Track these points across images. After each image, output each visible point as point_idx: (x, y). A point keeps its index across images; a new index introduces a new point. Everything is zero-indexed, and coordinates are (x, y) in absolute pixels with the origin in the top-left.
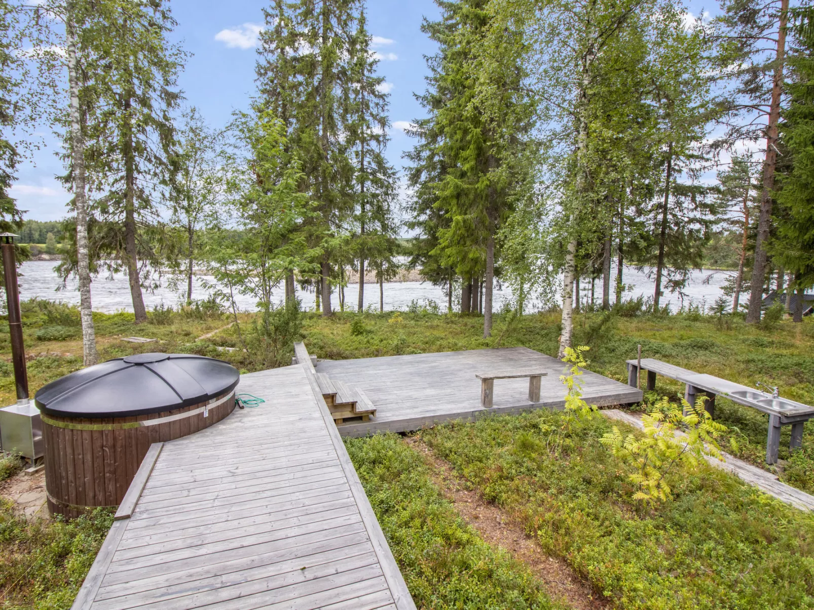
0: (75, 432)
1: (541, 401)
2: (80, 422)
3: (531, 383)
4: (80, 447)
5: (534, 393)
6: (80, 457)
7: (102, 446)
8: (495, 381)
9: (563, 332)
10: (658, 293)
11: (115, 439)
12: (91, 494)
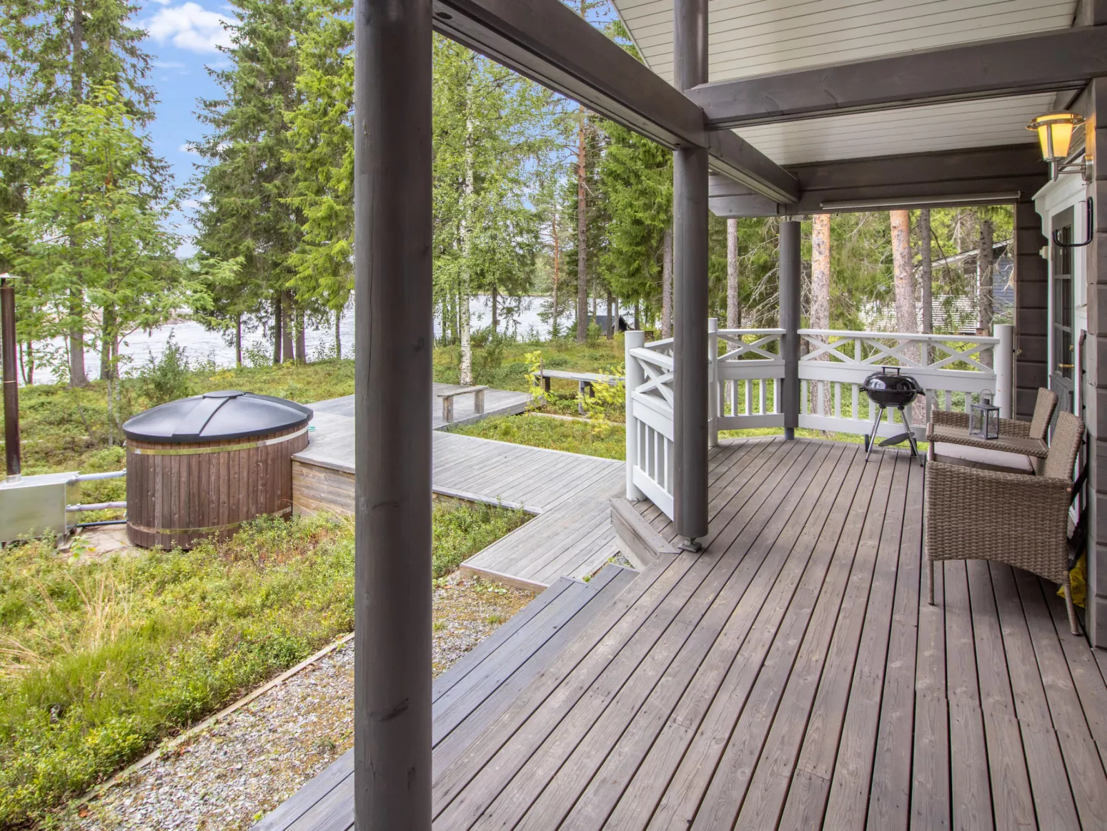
0: (232, 454)
1: (485, 412)
2: (239, 442)
3: (477, 397)
4: (237, 467)
5: (478, 407)
6: (236, 476)
7: (257, 462)
8: (455, 398)
9: (464, 359)
10: (496, 322)
11: (267, 454)
12: (245, 509)
